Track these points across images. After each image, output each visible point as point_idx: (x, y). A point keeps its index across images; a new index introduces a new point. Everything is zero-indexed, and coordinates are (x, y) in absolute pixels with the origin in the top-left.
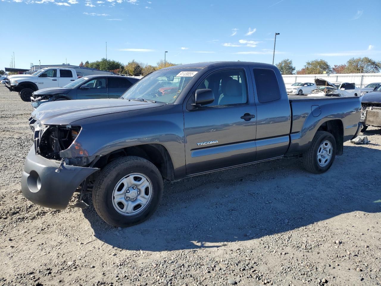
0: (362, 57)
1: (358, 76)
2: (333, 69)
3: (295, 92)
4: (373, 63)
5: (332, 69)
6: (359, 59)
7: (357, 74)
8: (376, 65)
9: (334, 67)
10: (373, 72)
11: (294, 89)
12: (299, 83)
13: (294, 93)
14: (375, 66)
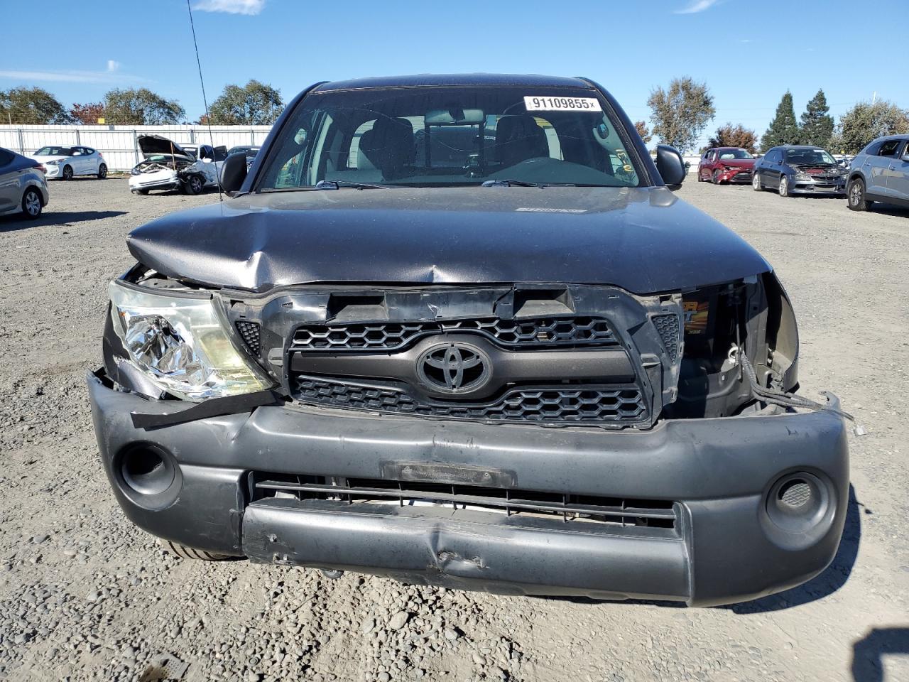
0: (137, 89)
1: (124, 132)
2: (72, 112)
3: (52, 173)
4: (162, 104)
5: (69, 114)
6: (129, 93)
7: (139, 126)
8: (169, 108)
9: (73, 108)
10: (166, 122)
11: (49, 163)
12: (52, 148)
13: (51, 175)
14: (166, 110)
